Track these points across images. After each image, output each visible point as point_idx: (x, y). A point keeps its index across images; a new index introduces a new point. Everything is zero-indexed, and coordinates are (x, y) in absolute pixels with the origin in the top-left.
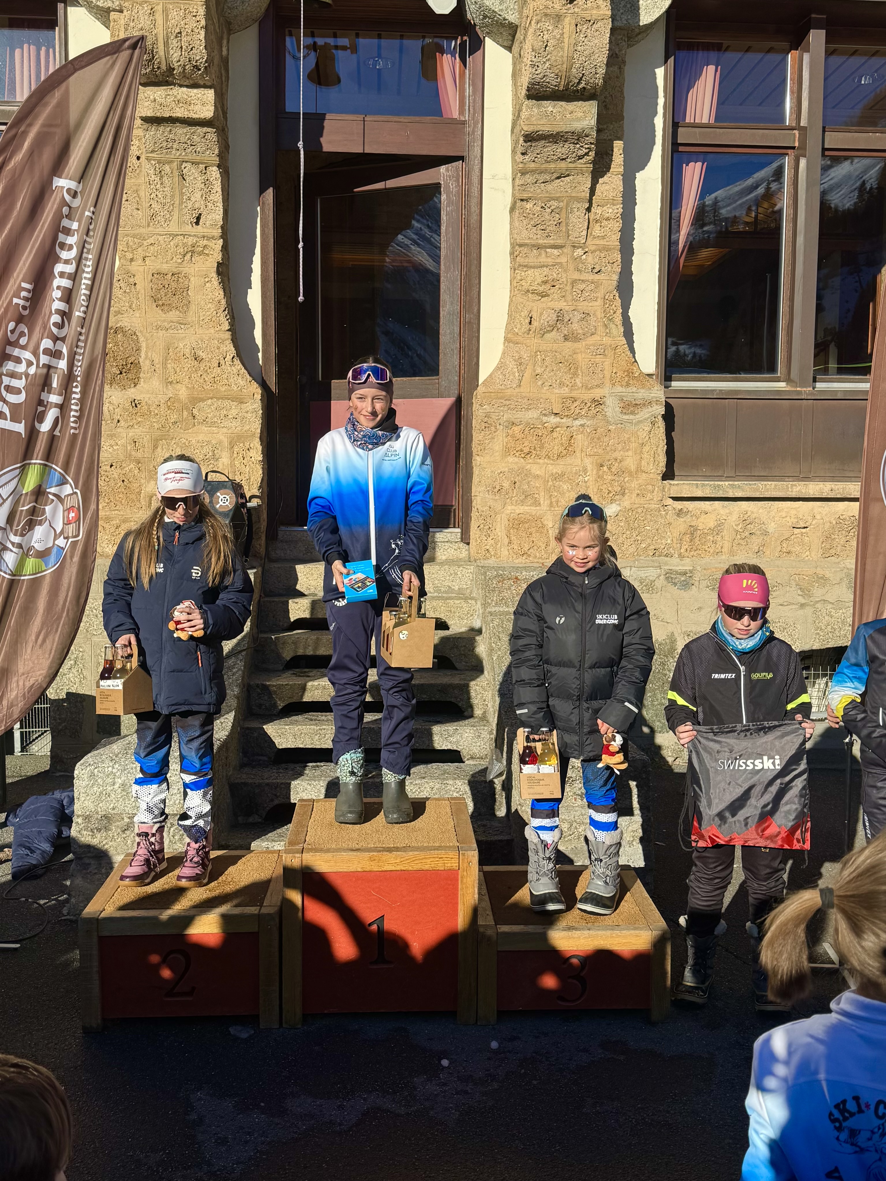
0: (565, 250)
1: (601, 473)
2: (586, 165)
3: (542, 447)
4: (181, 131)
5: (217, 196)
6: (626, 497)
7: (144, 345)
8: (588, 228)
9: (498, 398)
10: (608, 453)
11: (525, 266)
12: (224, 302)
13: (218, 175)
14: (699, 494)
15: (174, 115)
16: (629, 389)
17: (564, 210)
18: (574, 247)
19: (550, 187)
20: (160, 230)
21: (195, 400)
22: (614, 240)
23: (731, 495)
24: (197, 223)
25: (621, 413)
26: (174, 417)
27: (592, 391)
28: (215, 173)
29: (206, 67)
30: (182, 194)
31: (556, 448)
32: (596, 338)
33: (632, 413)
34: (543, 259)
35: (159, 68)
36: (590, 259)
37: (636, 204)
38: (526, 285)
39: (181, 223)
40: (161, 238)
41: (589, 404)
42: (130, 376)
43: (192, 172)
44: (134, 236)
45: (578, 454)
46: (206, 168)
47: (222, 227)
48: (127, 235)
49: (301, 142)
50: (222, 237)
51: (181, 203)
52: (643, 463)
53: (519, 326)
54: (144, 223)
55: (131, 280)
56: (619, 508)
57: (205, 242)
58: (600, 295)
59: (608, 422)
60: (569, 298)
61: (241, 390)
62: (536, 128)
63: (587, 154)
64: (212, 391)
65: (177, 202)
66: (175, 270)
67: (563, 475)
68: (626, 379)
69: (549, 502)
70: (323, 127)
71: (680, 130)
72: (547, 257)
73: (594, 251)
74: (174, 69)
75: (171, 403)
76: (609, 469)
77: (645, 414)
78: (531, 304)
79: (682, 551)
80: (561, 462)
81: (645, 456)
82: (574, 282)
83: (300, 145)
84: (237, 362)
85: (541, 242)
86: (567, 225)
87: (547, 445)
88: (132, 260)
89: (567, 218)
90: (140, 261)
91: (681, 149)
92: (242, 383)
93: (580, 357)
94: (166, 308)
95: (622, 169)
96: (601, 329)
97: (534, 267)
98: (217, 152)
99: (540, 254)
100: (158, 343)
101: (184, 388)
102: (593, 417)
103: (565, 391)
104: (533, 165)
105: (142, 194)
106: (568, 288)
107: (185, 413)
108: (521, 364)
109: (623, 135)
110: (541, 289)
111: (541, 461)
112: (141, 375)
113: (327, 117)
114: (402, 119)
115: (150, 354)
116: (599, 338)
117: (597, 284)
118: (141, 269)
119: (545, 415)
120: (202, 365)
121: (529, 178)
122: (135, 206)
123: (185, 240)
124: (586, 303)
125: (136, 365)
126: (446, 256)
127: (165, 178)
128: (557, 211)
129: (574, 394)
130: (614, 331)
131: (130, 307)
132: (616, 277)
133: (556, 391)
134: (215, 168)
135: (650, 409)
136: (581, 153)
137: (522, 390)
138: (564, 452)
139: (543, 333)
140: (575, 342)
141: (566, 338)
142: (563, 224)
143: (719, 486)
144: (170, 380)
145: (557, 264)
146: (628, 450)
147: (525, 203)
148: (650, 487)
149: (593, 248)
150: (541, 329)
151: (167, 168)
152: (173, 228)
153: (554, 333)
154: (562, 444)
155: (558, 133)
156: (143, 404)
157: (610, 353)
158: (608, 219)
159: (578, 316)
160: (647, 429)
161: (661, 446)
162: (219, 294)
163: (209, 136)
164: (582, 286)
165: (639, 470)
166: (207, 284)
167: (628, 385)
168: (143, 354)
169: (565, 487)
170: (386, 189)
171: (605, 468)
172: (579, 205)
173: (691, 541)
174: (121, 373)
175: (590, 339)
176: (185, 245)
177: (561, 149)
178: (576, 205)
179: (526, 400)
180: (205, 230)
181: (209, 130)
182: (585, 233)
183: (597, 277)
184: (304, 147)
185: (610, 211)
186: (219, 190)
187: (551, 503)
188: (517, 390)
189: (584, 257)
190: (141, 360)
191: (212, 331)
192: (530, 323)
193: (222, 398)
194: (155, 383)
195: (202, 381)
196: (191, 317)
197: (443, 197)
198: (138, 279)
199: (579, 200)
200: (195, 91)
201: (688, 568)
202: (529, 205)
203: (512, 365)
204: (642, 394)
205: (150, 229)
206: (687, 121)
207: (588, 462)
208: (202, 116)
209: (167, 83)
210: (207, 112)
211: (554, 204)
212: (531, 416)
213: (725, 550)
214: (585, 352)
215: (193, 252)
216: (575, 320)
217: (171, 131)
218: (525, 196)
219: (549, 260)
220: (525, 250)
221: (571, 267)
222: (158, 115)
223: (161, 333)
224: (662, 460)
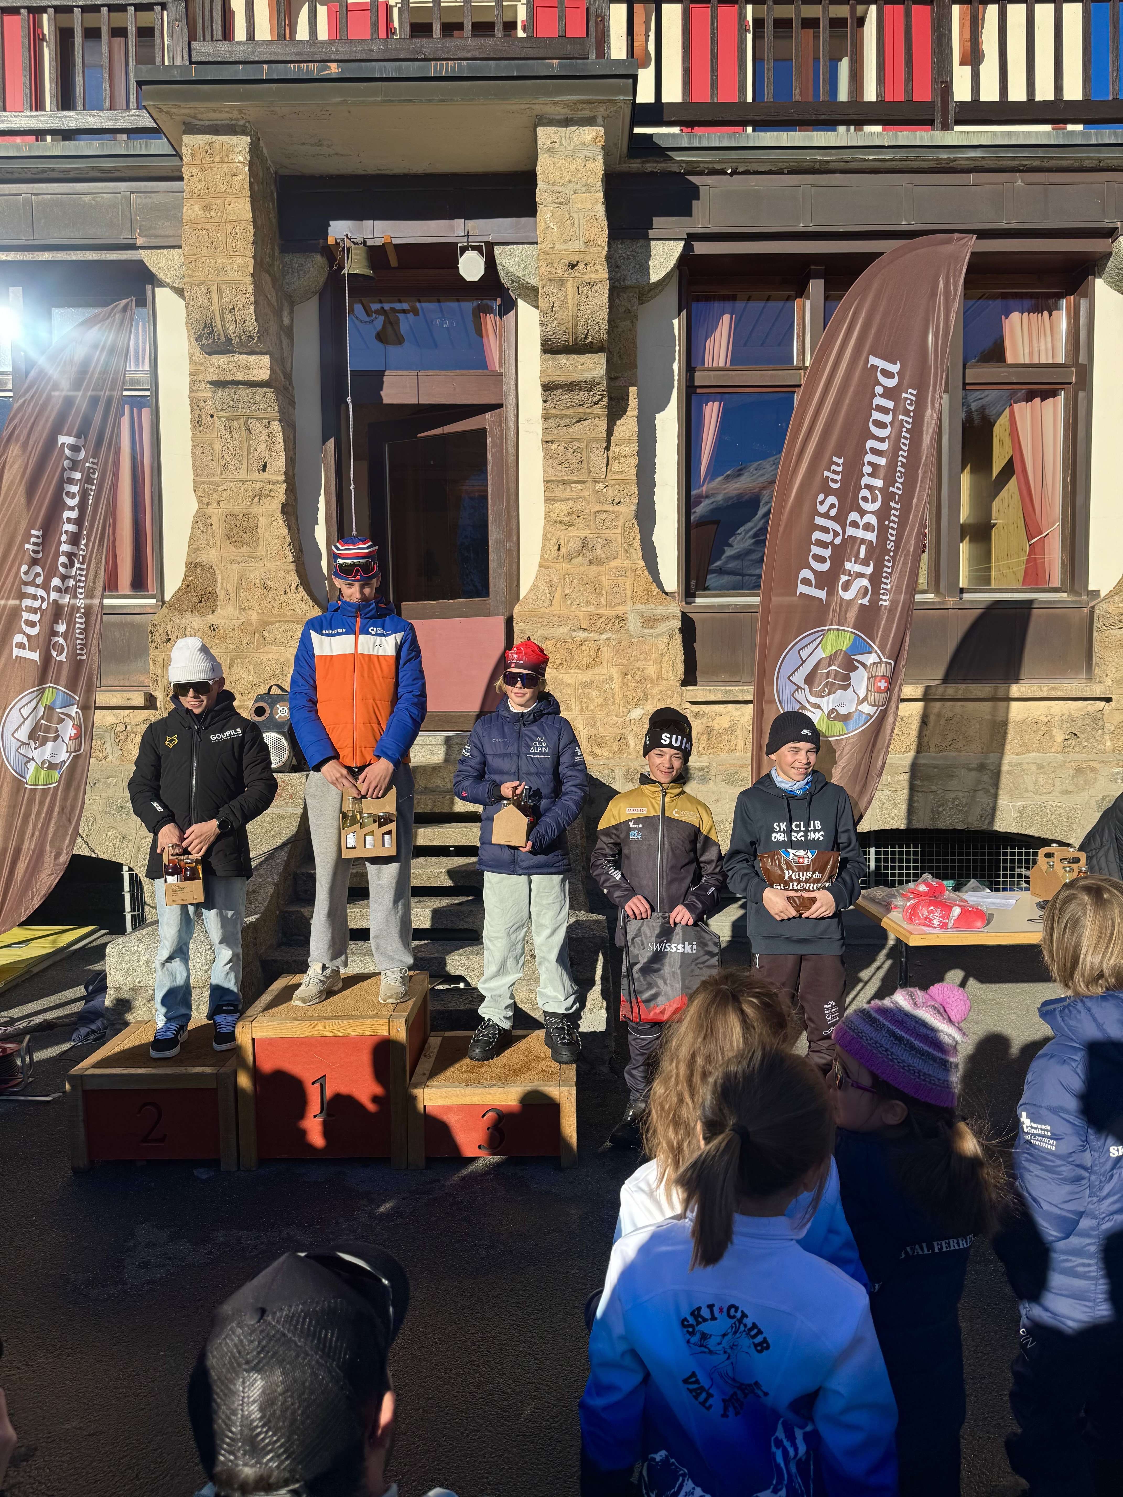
0: (588, 485)
1: (625, 680)
2: (601, 409)
3: (572, 659)
4: (243, 392)
5: (280, 447)
6: (649, 701)
7: (219, 577)
8: (607, 465)
9: (531, 616)
10: (631, 663)
11: (552, 500)
12: (288, 538)
13: (280, 429)
14: (712, 698)
15: (236, 379)
16: (649, 606)
17: (585, 450)
18: (596, 481)
19: (571, 430)
20: (229, 478)
21: (265, 624)
22: (631, 474)
23: (740, 699)
24: (264, 470)
25: (642, 627)
26: (246, 639)
27: (615, 608)
28: (276, 426)
29: (259, 337)
30: (249, 446)
31: (585, 659)
32: (618, 562)
33: (652, 627)
34: (568, 493)
35: (219, 339)
36: (610, 492)
37: (656, 441)
38: (554, 517)
39: (249, 470)
40: (232, 484)
41: (613, 620)
42: (208, 604)
43: (257, 427)
44: (210, 483)
45: (605, 664)
46: (269, 422)
47: (285, 473)
48: (204, 483)
49: (349, 398)
50: (285, 481)
51: (249, 453)
52: (663, 671)
53: (548, 552)
54: (218, 471)
55: (208, 521)
56: (643, 712)
57: (271, 487)
58: (620, 523)
59: (631, 635)
60: (593, 527)
61: (305, 614)
62: (552, 379)
63: (600, 400)
64: (279, 615)
65: (245, 453)
66: (245, 511)
67: (592, 683)
68: (646, 597)
69: (580, 707)
70: (382, 382)
71: (697, 374)
72: (572, 491)
73: (614, 485)
74: (232, 340)
75: (244, 627)
76: (633, 677)
77: (663, 627)
78: (559, 533)
79: (700, 749)
80: (590, 671)
81: (664, 665)
82: (596, 513)
83: (349, 399)
84: (301, 589)
85: (566, 478)
86: (588, 462)
87: (576, 657)
88: (208, 504)
89: (588, 456)
90: (215, 504)
91: (698, 391)
92: (305, 608)
93: (603, 579)
94: (238, 544)
95: (636, 412)
96: (621, 554)
97: (560, 500)
98: (277, 408)
99: (565, 489)
100: (231, 575)
101: (255, 614)
102: (617, 632)
103: (591, 609)
104: (554, 411)
105: (215, 446)
106: (592, 518)
107: (257, 635)
108: (551, 586)
109: (636, 381)
110: (567, 519)
111: (572, 671)
112: (218, 603)
113: (386, 374)
114: (449, 373)
115: (225, 585)
116: (620, 562)
117: (617, 514)
118: (216, 511)
119: (574, 630)
120: (271, 593)
121: (552, 423)
122: (210, 458)
123: (254, 485)
124: (608, 531)
125: (214, 595)
126: (492, 491)
127: (235, 432)
128: (579, 450)
129: (600, 611)
130: (634, 555)
131: (208, 545)
132: (634, 508)
133: (584, 609)
134: (277, 423)
135: (668, 624)
136: (594, 399)
137: (553, 608)
138: (593, 663)
139: (570, 558)
140: (600, 565)
141: (591, 562)
142: (585, 462)
143: (729, 691)
144: (243, 606)
145: (581, 497)
146: (649, 660)
147: (550, 444)
148: (670, 693)
149: (612, 482)
150: (568, 555)
151: (235, 424)
152: (243, 475)
153: (581, 557)
154: (590, 656)
155: (572, 383)
156: (220, 628)
157: (630, 574)
158: (625, 456)
159: (601, 543)
160: (666, 641)
161: (679, 656)
162: (284, 531)
163: (268, 395)
164: (604, 516)
165: (660, 677)
166: (274, 523)
167: (647, 603)
168: (219, 585)
169: (594, 694)
170: (443, 434)
171: (629, 676)
172: (597, 445)
173: (708, 740)
174: (201, 602)
175: (612, 563)
176: (253, 489)
177: (578, 397)
178: (595, 445)
179: (557, 617)
180: (271, 476)
181: (268, 390)
182: (604, 469)
183: (617, 508)
184: (352, 402)
185: (627, 449)
186: (281, 441)
187: (582, 708)
188: (549, 609)
189: (605, 490)
190: (217, 590)
191: (279, 563)
192: (559, 550)
193: (288, 622)
194: (231, 610)
195: (270, 607)
196: (260, 551)
197: (489, 440)
198: (214, 520)
199: (597, 440)
200: (253, 357)
201: (704, 764)
202: (554, 446)
203: (543, 587)
204: (660, 610)
205: (223, 477)
206: (706, 365)
207: (614, 671)
208: (260, 379)
209: (229, 352)
210: (264, 375)
211: (576, 444)
212: (561, 632)
213: (739, 747)
214: (608, 574)
215: (261, 495)
216: (599, 546)
217: (235, 392)
218: (550, 438)
219: (574, 494)
220: (552, 485)
221: (593, 499)
222: (222, 379)
223: (234, 566)
224: (680, 668)
